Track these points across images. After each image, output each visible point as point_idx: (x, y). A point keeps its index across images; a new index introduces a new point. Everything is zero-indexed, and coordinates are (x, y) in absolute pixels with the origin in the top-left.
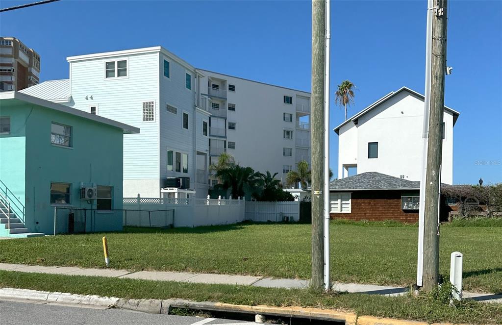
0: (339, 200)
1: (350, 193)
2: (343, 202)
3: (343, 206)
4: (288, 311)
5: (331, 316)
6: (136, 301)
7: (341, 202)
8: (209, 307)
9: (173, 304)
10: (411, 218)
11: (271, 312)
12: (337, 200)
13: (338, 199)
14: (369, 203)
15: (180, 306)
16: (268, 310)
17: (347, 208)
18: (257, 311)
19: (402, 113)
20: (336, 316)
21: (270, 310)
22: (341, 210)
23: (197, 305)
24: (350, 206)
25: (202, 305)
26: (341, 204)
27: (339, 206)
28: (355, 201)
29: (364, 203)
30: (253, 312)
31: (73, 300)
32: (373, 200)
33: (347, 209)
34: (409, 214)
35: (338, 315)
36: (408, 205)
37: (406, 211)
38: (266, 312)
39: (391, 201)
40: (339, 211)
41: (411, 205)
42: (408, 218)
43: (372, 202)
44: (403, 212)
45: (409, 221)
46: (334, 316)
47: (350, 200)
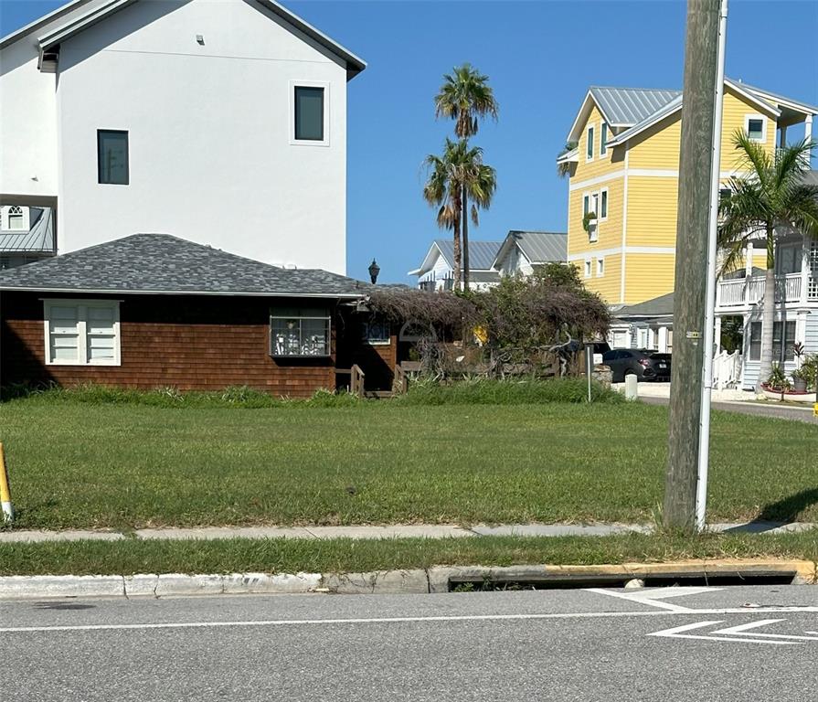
0: (82, 325)
1: (116, 303)
2: (94, 331)
3: (94, 342)
4: (695, 567)
5: (772, 566)
6: (367, 576)
7: (88, 330)
8: (535, 574)
9: (456, 574)
10: (296, 383)
11: (661, 572)
12: (73, 323)
13: (76, 321)
14: (177, 337)
15: (472, 577)
16: (656, 569)
17: (109, 350)
18: (637, 571)
19: (201, 42)
20: (780, 566)
21: (661, 568)
22: (89, 358)
23: (509, 572)
24: (116, 343)
25: (520, 572)
26: (89, 338)
27: (80, 342)
28: (132, 326)
29: (159, 333)
30: (628, 575)
31: (202, 587)
32: (186, 327)
33: (106, 352)
34: (290, 370)
35: (783, 563)
36: (286, 341)
37: (283, 362)
38: (654, 572)
39: (240, 329)
40: (80, 360)
41: (293, 344)
42: (288, 383)
43: (185, 331)
44: (272, 365)
45: (293, 391)
46: (776, 566)
47: (117, 325)
